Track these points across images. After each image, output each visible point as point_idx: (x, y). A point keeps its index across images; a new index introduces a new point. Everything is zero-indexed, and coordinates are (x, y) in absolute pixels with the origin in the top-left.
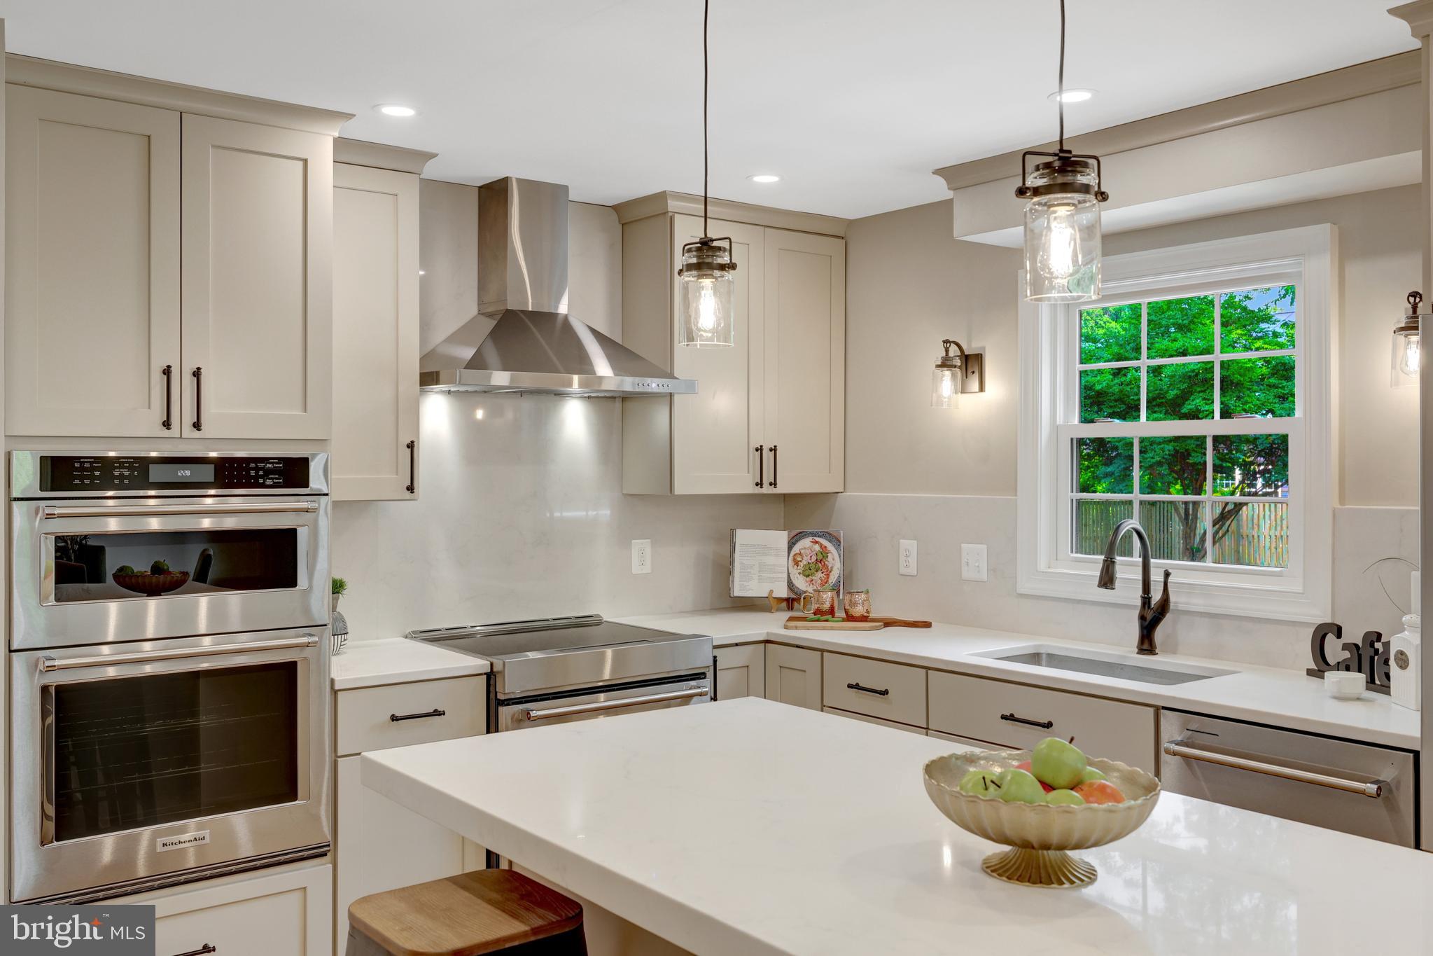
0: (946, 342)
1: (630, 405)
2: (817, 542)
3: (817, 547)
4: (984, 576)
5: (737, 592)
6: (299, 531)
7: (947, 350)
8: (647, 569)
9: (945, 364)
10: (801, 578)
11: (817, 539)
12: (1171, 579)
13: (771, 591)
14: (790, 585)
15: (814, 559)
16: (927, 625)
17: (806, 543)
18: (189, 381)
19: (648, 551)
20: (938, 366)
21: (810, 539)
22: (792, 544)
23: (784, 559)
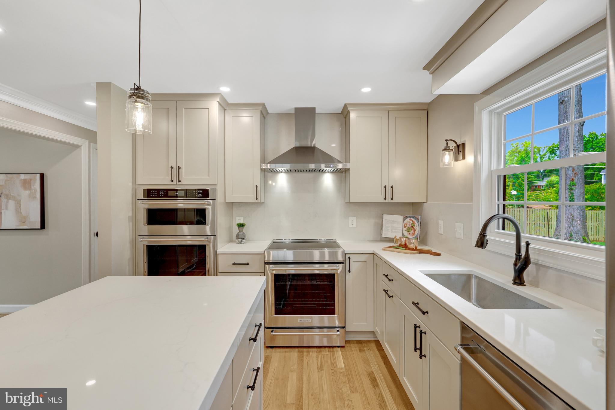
0: (447, 140)
2: (411, 220)
3: (411, 222)
4: (462, 237)
5: (383, 236)
6: (207, 209)
7: (447, 144)
8: (355, 226)
9: (447, 149)
10: (406, 232)
11: (412, 219)
12: (530, 246)
13: (396, 236)
14: (403, 235)
15: (410, 226)
16: (439, 254)
19: (355, 220)
20: (443, 150)
21: (409, 219)
22: (404, 220)
23: (401, 226)
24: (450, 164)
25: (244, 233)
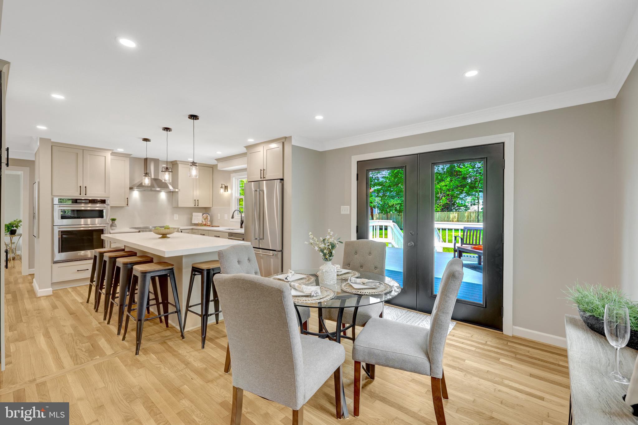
0: (222, 184)
1: (173, 193)
4: (227, 219)
5: (192, 223)
6: (104, 210)
8: (177, 219)
9: (222, 187)
10: (204, 220)
11: (207, 214)
13: (199, 223)
14: (202, 221)
15: (206, 217)
16: (219, 226)
17: (205, 215)
18: (84, 189)
19: (178, 216)
20: (220, 188)
22: (203, 215)
23: (201, 218)
24: (223, 193)
25: (115, 224)
